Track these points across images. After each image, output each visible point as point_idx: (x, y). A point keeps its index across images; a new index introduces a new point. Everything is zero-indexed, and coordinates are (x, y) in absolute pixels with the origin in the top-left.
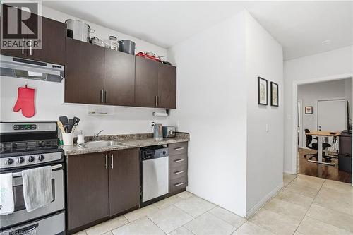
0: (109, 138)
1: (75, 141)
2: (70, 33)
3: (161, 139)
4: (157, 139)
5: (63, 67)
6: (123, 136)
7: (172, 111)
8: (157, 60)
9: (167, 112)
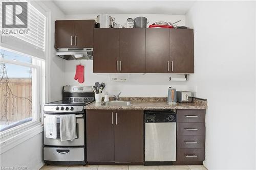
0: (129, 99)
1: (103, 99)
2: (97, 26)
3: (174, 103)
4: (170, 103)
5: (92, 49)
6: (140, 98)
7: (191, 76)
8: (170, 27)
9: (186, 76)
